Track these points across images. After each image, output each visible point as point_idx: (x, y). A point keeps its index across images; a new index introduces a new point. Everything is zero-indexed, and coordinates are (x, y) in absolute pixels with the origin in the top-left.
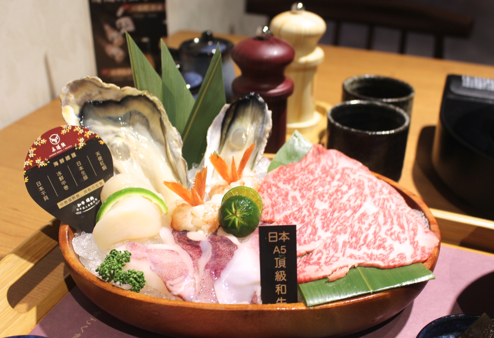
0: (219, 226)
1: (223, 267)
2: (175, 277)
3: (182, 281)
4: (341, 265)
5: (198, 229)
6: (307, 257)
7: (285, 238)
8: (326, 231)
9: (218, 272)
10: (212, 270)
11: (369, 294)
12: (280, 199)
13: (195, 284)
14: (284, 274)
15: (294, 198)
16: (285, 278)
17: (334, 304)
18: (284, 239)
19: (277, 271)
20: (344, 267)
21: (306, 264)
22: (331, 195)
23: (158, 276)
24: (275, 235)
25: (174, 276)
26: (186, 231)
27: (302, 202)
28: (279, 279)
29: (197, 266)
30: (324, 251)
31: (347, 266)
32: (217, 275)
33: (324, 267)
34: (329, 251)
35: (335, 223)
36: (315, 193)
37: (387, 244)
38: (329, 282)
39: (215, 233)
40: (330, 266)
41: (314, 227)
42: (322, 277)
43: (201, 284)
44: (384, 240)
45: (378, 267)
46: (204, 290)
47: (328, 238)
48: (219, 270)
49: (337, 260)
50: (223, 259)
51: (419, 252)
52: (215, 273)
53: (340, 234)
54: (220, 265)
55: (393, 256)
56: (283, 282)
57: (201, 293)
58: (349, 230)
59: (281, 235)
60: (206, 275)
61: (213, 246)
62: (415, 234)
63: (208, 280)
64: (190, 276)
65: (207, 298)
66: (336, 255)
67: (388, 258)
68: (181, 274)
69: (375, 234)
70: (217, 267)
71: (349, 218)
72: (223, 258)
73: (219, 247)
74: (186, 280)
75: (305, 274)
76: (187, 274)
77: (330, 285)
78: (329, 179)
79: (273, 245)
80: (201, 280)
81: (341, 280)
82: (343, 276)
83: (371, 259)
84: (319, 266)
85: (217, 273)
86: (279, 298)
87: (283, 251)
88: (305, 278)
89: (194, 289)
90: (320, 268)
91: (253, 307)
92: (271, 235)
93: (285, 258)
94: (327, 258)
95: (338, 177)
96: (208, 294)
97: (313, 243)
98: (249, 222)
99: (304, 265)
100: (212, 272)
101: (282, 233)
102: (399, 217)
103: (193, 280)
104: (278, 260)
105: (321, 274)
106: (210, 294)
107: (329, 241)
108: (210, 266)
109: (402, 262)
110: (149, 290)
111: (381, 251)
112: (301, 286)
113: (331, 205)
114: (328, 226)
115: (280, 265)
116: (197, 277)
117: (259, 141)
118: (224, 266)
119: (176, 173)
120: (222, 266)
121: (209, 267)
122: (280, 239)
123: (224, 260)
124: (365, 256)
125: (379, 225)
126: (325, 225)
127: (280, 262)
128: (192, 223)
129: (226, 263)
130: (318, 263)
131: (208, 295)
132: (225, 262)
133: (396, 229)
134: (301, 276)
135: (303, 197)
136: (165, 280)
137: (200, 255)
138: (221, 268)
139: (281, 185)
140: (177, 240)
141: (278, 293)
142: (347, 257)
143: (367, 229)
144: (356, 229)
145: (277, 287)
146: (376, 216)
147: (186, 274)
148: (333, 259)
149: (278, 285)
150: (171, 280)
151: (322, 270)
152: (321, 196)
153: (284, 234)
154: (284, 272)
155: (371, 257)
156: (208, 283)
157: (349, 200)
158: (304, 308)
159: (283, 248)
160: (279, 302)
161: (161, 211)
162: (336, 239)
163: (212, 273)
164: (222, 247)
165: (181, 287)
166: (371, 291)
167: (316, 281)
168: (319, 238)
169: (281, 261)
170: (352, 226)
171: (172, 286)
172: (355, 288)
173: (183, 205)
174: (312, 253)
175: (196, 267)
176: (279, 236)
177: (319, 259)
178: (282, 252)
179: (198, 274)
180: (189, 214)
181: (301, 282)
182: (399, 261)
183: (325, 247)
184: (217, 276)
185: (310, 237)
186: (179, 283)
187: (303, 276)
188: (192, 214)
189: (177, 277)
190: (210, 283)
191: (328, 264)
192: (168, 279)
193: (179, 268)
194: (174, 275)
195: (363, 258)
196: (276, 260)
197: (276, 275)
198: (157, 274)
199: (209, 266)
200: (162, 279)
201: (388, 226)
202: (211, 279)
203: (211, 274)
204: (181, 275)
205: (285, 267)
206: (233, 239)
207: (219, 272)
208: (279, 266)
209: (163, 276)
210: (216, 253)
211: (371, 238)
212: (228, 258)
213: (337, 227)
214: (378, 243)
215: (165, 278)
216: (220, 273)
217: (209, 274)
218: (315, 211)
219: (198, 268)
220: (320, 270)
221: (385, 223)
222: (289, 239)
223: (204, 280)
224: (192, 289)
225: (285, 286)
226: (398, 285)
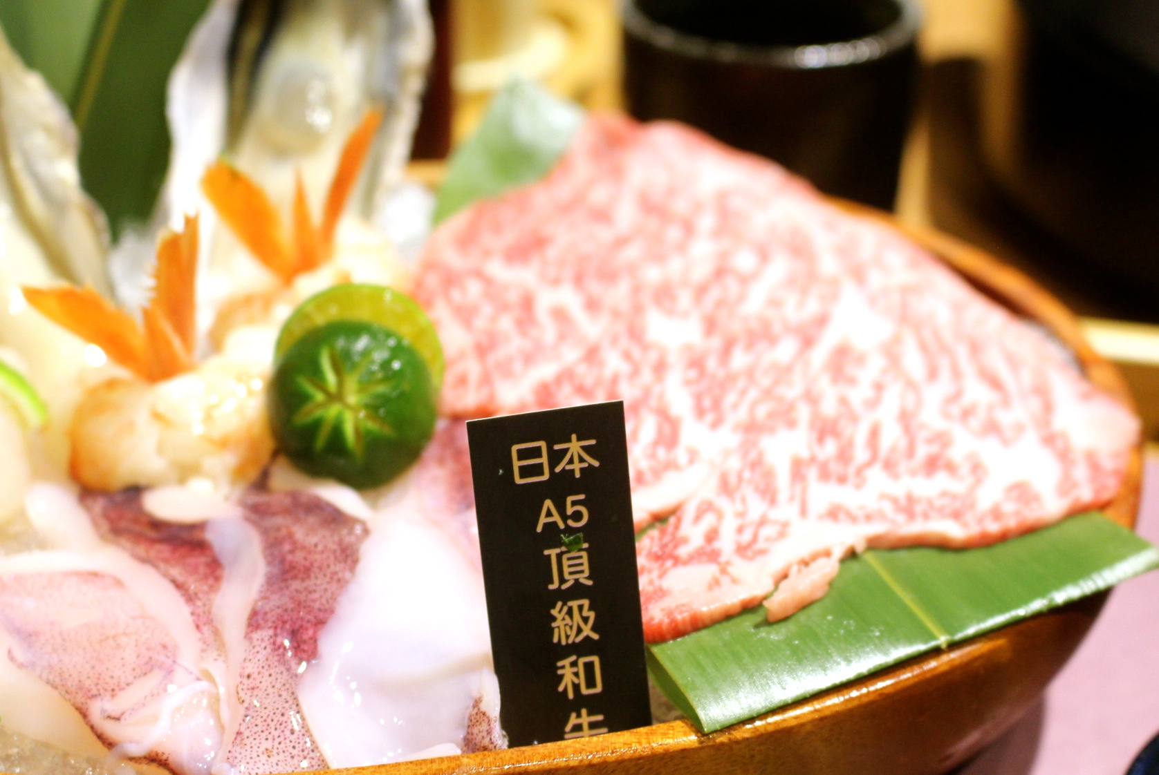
0: (276, 454)
1: (321, 615)
2: (123, 679)
3: (158, 694)
4: (804, 552)
5: (185, 472)
6: (663, 532)
7: (581, 460)
8: (716, 424)
9: (305, 637)
10: (279, 631)
11: (936, 652)
12: (506, 323)
13: (215, 700)
14: (585, 613)
15: (560, 315)
16: (594, 629)
17: (806, 709)
18: (577, 467)
19: (559, 604)
20: (815, 557)
21: (662, 565)
22: (701, 291)
23: (49, 689)
24: (536, 452)
25: (119, 677)
26: (134, 491)
27: (592, 328)
28: (567, 637)
29: (210, 622)
30: (723, 503)
31: (827, 554)
32: (304, 651)
33: (739, 567)
34: (744, 500)
35: (743, 393)
36: (636, 289)
37: (957, 453)
38: (768, 623)
39: (261, 483)
40: (760, 560)
41: (663, 414)
42: (739, 609)
43: (242, 694)
44: (943, 439)
45: (943, 546)
46: (259, 721)
47: (727, 453)
48: (307, 629)
49: (782, 534)
50: (318, 582)
51: (1081, 472)
52: (295, 645)
53: (771, 430)
54: (309, 606)
55: (990, 495)
56: (584, 647)
57: (246, 733)
58: (803, 413)
59: (566, 451)
60: (259, 656)
61: (265, 532)
62: (1048, 407)
63: (270, 675)
64: (186, 669)
65: (275, 751)
66: (774, 514)
67: (972, 506)
68: (146, 663)
69: (906, 419)
70: (297, 619)
71: (789, 369)
72: (316, 578)
73: (290, 536)
74: (171, 688)
75: (668, 603)
76: (174, 662)
77: (775, 635)
78: (674, 233)
79: (534, 496)
80: (239, 680)
81: (814, 611)
82: (819, 594)
83: (910, 514)
84: (719, 563)
85: (305, 642)
86: (573, 715)
87: (577, 516)
88: (673, 621)
89: (212, 722)
90: (724, 571)
91: (481, 764)
92: (523, 455)
93: (586, 545)
94: (740, 530)
95: (706, 222)
96: (276, 733)
97: (670, 477)
98: (399, 422)
99: (655, 566)
100: (279, 640)
101: (569, 440)
102: (975, 349)
103: (204, 684)
104: (559, 556)
105: (733, 597)
106: (287, 733)
107: (734, 463)
108: (269, 616)
109: (1033, 514)
110: (15, 751)
111: (942, 481)
112: (661, 652)
113: (710, 326)
114: (717, 405)
115: (567, 576)
116: (217, 669)
117: (384, 107)
118: (326, 610)
119: (57, 260)
120: (320, 610)
121: (266, 621)
122: (558, 469)
123: (323, 587)
124: (887, 507)
125: (910, 384)
126: (707, 403)
127: (565, 563)
128: (160, 450)
129: (334, 598)
130: (708, 554)
131: (277, 740)
132: (329, 594)
133: (977, 393)
134: (654, 614)
135: (592, 305)
136: (80, 699)
137: (218, 579)
138: (315, 617)
139: (497, 269)
140: (105, 527)
141: (571, 695)
142: (821, 517)
143: (873, 403)
144: (829, 407)
145: (563, 667)
146: (892, 354)
147: (169, 661)
148: (767, 531)
149: (566, 662)
150: (108, 694)
151: (735, 581)
152: (664, 295)
153: (575, 446)
154: (586, 603)
155: (908, 507)
156: (270, 690)
157: (775, 303)
158: (691, 739)
159: (574, 503)
160: (578, 728)
161: (21, 420)
162: (760, 455)
163: (282, 646)
164: (306, 534)
165: (155, 719)
166: (942, 640)
167: (718, 626)
168: (693, 456)
169: (569, 559)
170: (811, 398)
171: (118, 719)
172: (877, 634)
173: (112, 384)
174: (679, 520)
175: (205, 629)
176: (556, 457)
177: (712, 536)
178: (571, 523)
179: (219, 655)
180: (142, 417)
181: (661, 638)
182: (1017, 513)
183: (726, 487)
184: (304, 656)
185: (653, 456)
186: (144, 705)
187: (663, 610)
188: (157, 416)
189: (130, 679)
190: (278, 685)
191: (749, 553)
192: (94, 692)
193: (136, 641)
194: (117, 673)
195: (881, 515)
196: (549, 556)
197: (554, 619)
198: (40, 677)
199: (263, 619)
200: (68, 697)
201: (944, 386)
202: (283, 669)
203: (276, 647)
204: (148, 667)
205: (590, 583)
206: (342, 497)
207: (311, 638)
208: (562, 580)
209: (69, 684)
210: (283, 561)
211: (892, 436)
212: (336, 578)
213: (753, 406)
214: (923, 451)
215: (81, 688)
216: (314, 640)
217: (269, 650)
218: (653, 356)
219: (217, 633)
220: (725, 580)
221: (933, 374)
222: (596, 464)
223: (253, 676)
224: (202, 721)
225: (595, 659)
226: (1038, 605)
